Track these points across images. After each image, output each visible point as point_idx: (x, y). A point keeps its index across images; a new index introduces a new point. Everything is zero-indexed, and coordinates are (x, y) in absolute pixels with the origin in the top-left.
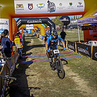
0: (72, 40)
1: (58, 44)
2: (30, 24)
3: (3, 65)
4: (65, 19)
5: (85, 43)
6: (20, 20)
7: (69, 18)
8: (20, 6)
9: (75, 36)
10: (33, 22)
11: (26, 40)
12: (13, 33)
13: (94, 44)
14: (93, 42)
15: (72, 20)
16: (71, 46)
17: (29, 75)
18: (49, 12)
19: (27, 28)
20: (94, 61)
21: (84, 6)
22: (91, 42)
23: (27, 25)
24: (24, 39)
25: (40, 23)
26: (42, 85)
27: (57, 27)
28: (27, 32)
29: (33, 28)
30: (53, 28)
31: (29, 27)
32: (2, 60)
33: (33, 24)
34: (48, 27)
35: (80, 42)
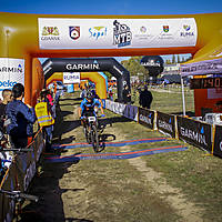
0: (167, 110)
1: (136, 119)
2: (72, 71)
3: (8, 164)
4: (152, 63)
5: (198, 119)
6: (51, 63)
7: (161, 61)
9: (174, 102)
11: (62, 108)
12: (34, 91)
13: (216, 120)
14: (217, 116)
15: (168, 64)
16: (164, 125)
17: (66, 190)
18: (116, 47)
19: (65, 81)
20: (217, 160)
21: (196, 34)
22: (211, 117)
23: (65, 74)
24: (58, 105)
25: (96, 70)
26: (96, 214)
27: (134, 79)
28: (65, 89)
29: (78, 81)
30: (124, 83)
31: (71, 79)
32: (7, 153)
33: (80, 71)
34: (113, 78)
35: (185, 116)
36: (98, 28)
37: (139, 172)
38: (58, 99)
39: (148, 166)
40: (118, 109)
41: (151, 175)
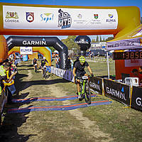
1: (73, 80)
2: (27, 46)
5: (119, 81)
6: (11, 40)
8: (12, 15)
10: (33, 42)
13: (134, 82)
14: (133, 79)
16: (94, 85)
18: (60, 28)
19: (21, 53)
20: (134, 111)
21: (117, 20)
22: (129, 80)
23: (21, 48)
25: (44, 46)
28: (22, 59)
29: (31, 53)
30: (64, 54)
31: (25, 51)
33: (32, 46)
34: (56, 51)
36: (48, 15)
37: (79, 121)
39: (84, 116)
40: (60, 73)
41: (87, 123)
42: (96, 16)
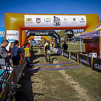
0: (74, 51)
2: (38, 36)
3: (11, 72)
4: (69, 33)
5: (86, 55)
6: (29, 32)
7: (73, 32)
8: (29, 20)
11: (34, 50)
14: (94, 54)
15: (76, 33)
17: (34, 82)
19: (35, 39)
20: (93, 71)
22: (91, 54)
23: (35, 36)
24: (32, 49)
25: (47, 35)
26: (45, 92)
27: (62, 39)
28: (35, 42)
29: (40, 39)
30: (58, 40)
31: (37, 38)
33: (41, 35)
34: (54, 38)
35: (82, 54)
37: (63, 76)
38: (32, 46)
39: (66, 73)
40: (56, 50)
41: (67, 77)
42: (74, 19)
